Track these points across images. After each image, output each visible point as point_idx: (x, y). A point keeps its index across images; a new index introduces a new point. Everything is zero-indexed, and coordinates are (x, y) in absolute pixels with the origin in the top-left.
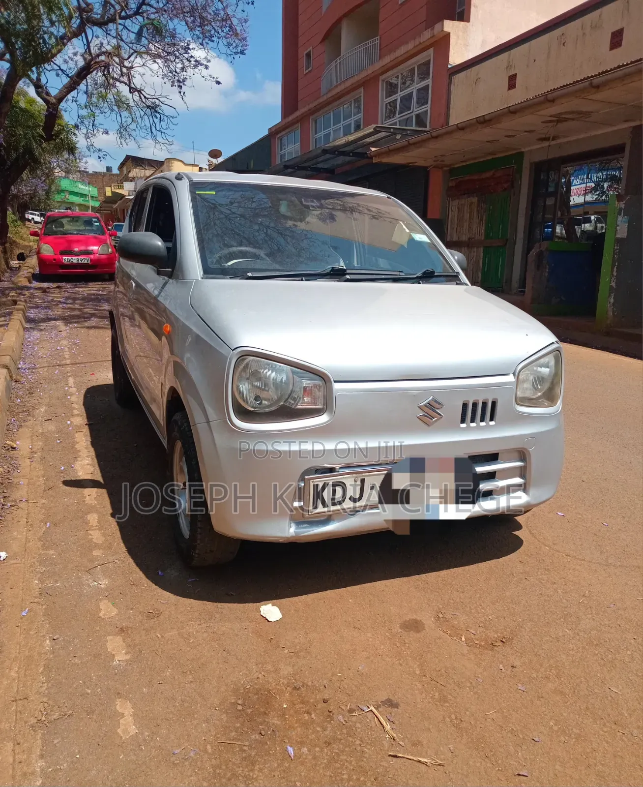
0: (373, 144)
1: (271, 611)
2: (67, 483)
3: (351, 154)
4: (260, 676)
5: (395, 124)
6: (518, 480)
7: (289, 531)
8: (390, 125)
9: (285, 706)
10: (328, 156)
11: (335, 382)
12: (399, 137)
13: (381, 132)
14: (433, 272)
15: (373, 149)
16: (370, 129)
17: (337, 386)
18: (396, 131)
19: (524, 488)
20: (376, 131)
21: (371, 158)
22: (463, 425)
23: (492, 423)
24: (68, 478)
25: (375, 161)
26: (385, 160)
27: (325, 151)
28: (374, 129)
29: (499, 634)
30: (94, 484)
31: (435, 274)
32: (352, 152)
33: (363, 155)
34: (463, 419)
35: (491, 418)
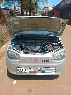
7: (16, 73)
19: (56, 72)
22: (42, 63)
23: (48, 63)
34: (42, 62)
35: (48, 62)
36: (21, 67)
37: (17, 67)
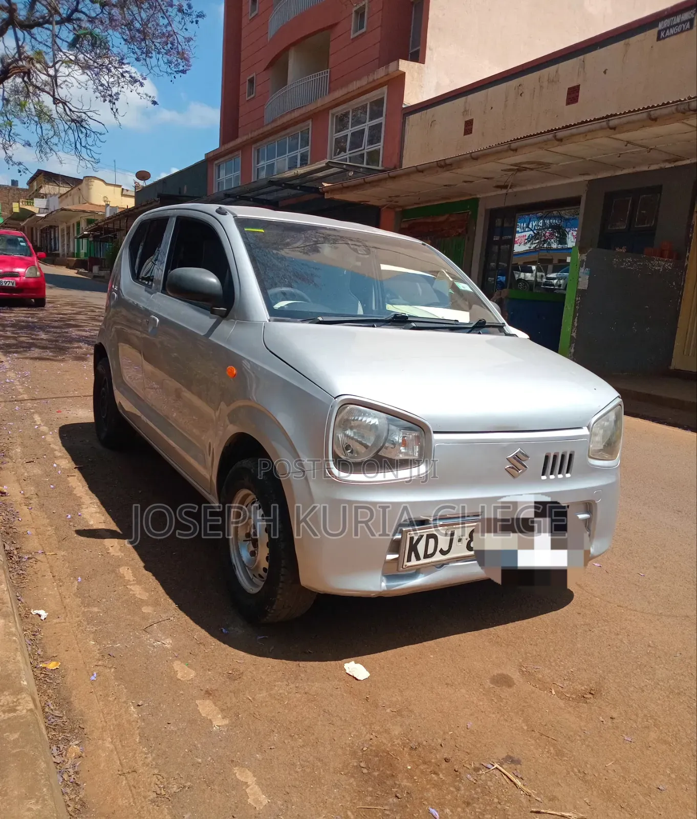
1: (356, 669)
2: (80, 533)
3: (298, 188)
4: (372, 737)
5: (346, 160)
7: (381, 585)
8: (341, 160)
9: (409, 767)
10: (274, 188)
11: (435, 432)
12: (351, 174)
13: (333, 167)
14: (485, 322)
15: (326, 185)
16: (322, 164)
17: (436, 437)
18: (348, 168)
20: (328, 166)
21: (323, 194)
22: (544, 478)
23: (568, 475)
24: (79, 528)
25: (327, 196)
26: (337, 197)
27: (271, 183)
28: (327, 163)
29: (586, 687)
30: (111, 534)
31: (486, 324)
32: (299, 186)
33: (316, 190)
34: (545, 472)
35: (569, 470)
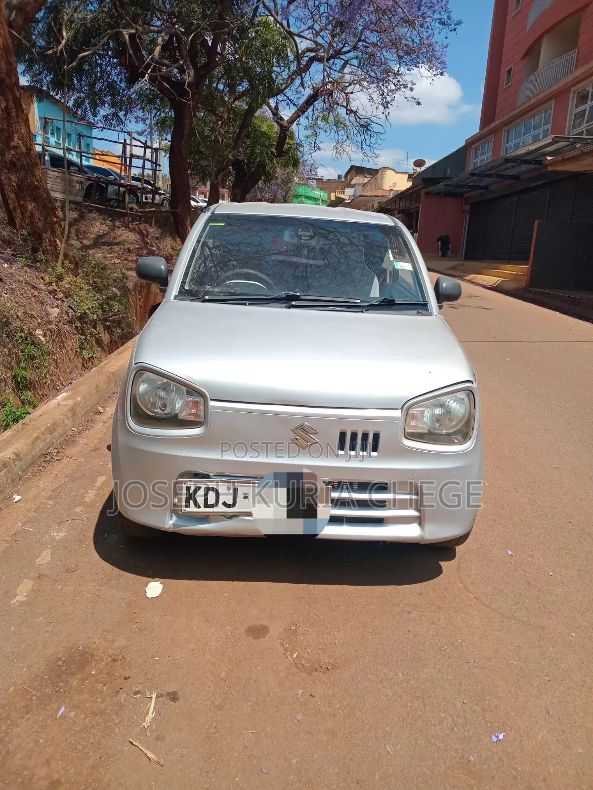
0: (550, 154)
1: (154, 588)
3: (534, 162)
4: (97, 642)
5: (581, 133)
6: (412, 513)
7: (169, 523)
8: (576, 135)
9: (93, 673)
10: (510, 164)
11: (211, 400)
12: (578, 145)
13: (559, 142)
14: (394, 301)
15: (549, 158)
16: (549, 140)
17: (212, 403)
18: (575, 141)
19: (420, 521)
20: (555, 141)
21: (547, 166)
23: (374, 454)
25: (550, 169)
26: (560, 168)
27: (507, 160)
28: (553, 139)
29: (331, 661)
31: (396, 302)
32: (534, 161)
33: (540, 163)
34: (342, 447)
35: (375, 449)
36: (207, 476)
37: (182, 475)
